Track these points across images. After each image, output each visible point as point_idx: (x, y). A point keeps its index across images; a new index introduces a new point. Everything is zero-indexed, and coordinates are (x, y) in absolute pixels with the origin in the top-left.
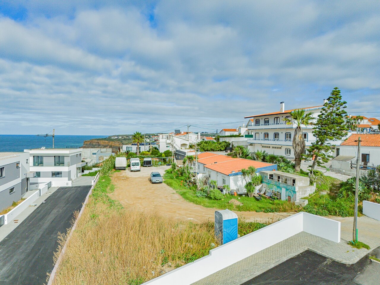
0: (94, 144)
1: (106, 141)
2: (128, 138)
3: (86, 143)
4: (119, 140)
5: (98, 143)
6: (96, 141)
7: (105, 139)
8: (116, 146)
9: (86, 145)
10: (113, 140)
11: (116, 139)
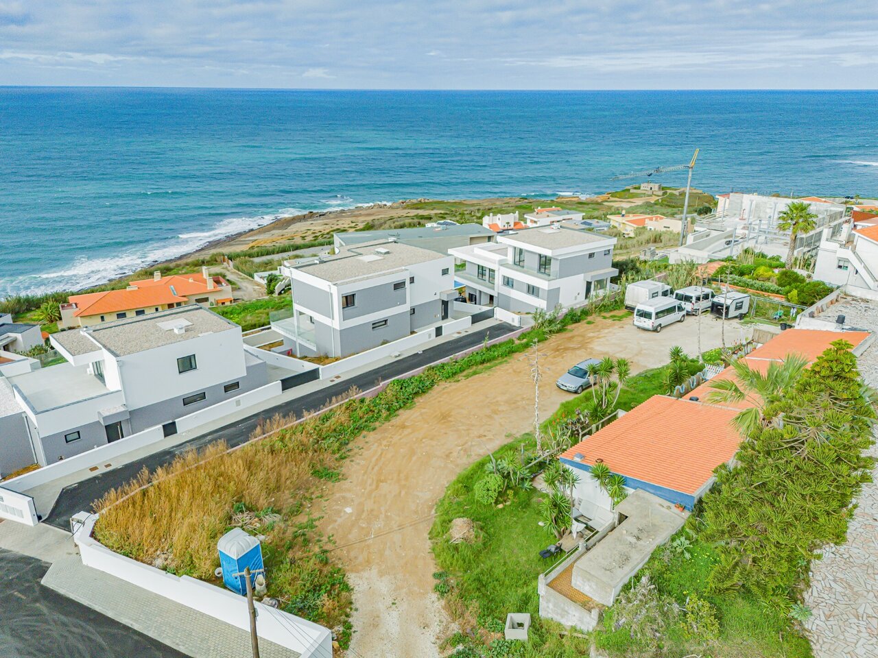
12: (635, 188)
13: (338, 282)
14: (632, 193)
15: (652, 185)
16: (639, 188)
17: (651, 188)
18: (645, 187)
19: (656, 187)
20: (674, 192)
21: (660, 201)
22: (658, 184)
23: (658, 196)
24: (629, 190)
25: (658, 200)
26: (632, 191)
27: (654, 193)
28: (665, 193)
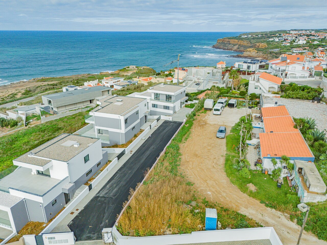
0: (226, 42)
1: (236, 40)
2: (257, 37)
3: (219, 41)
4: (248, 39)
5: (229, 41)
6: (227, 40)
7: (235, 38)
8: (245, 45)
9: (219, 43)
10: (242, 39)
11: (245, 37)
12: (127, 68)
13: (122, 115)
14: (127, 70)
15: (133, 66)
16: (129, 68)
17: (133, 67)
18: (131, 67)
19: (135, 67)
20: (141, 68)
21: (137, 72)
22: (135, 66)
23: (136, 70)
24: (126, 68)
25: (137, 71)
26: (127, 69)
27: (135, 69)
28: (138, 69)
